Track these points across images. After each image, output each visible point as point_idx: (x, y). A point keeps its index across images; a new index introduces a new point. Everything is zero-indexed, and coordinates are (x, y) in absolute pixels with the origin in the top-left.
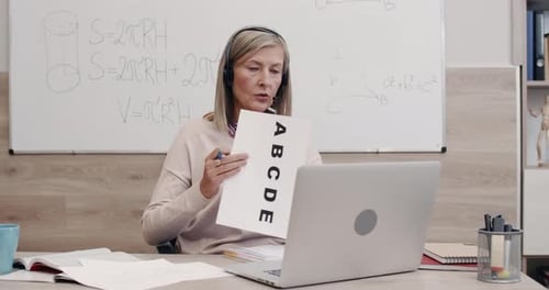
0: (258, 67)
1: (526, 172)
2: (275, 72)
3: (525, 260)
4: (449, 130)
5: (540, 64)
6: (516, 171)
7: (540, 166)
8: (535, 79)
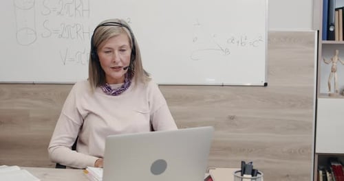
0: (111, 51)
1: (319, 99)
2: (124, 50)
3: (317, 156)
4: (269, 71)
5: (331, 29)
6: (312, 99)
7: (330, 95)
8: (328, 40)
